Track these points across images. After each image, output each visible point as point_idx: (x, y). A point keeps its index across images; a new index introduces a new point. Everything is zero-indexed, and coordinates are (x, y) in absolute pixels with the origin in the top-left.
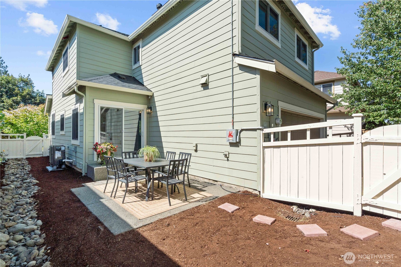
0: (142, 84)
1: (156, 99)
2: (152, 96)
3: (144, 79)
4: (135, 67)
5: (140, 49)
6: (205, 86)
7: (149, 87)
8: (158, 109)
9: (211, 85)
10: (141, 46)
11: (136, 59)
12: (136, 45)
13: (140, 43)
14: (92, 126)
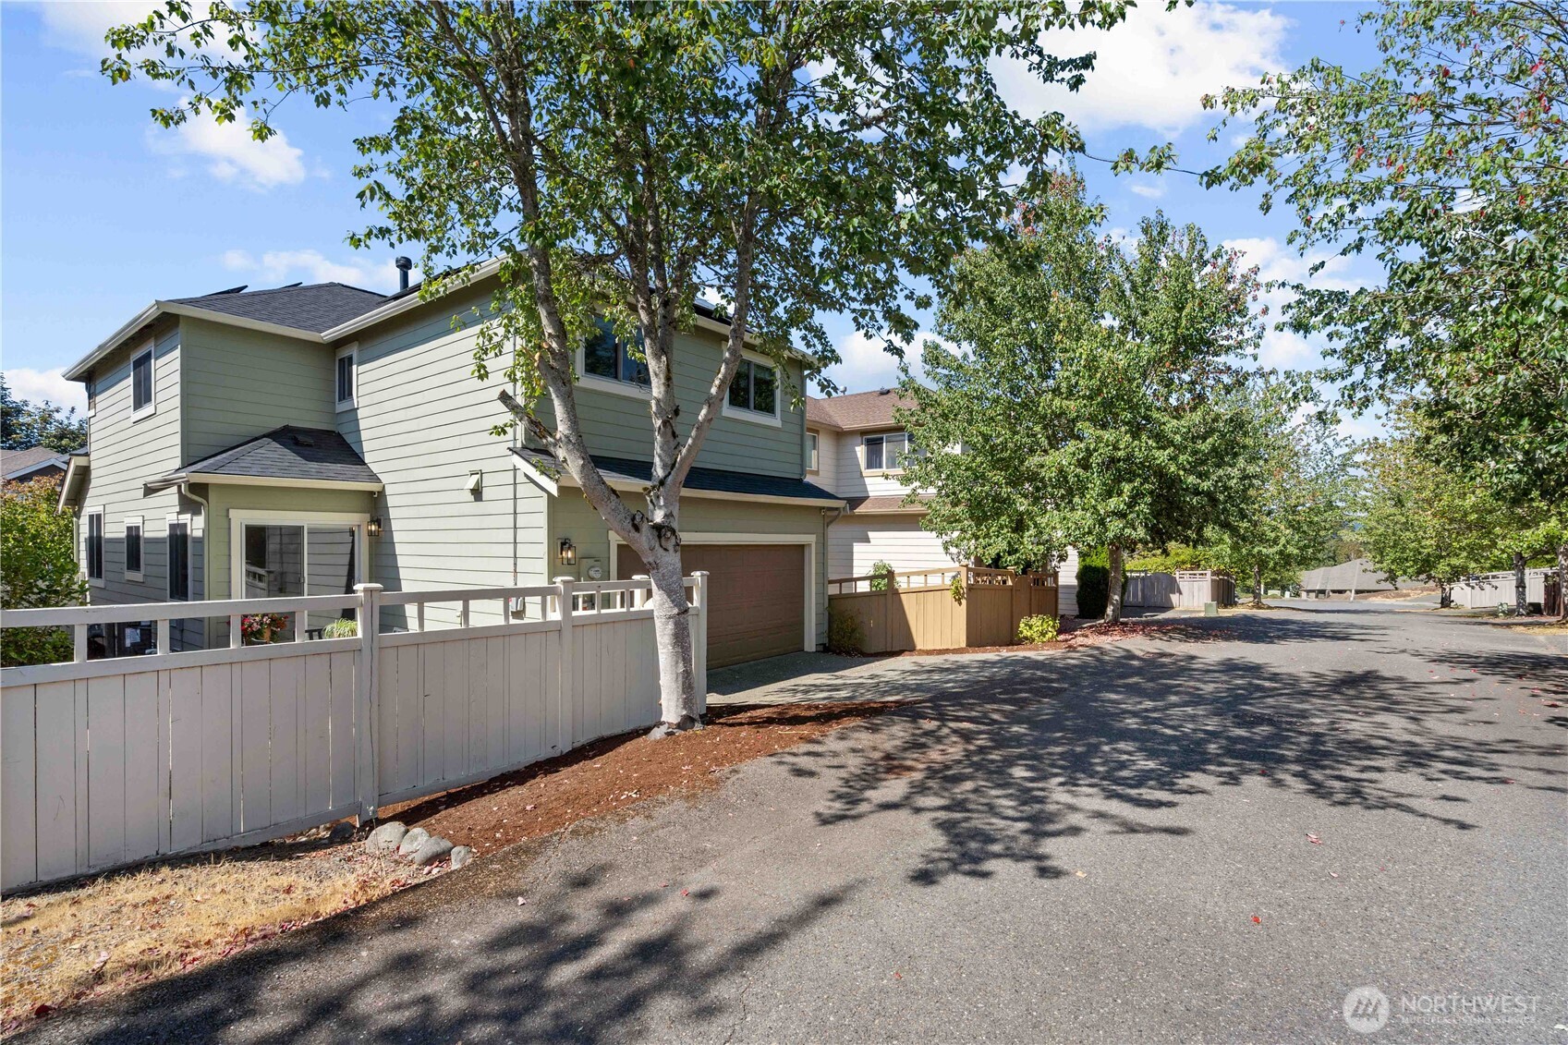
0: (358, 460)
1: (391, 501)
2: (382, 494)
3: (366, 447)
4: (341, 407)
5: (354, 367)
6: (477, 493)
7: (375, 468)
8: (395, 525)
9: (486, 494)
10: (355, 359)
11: (345, 391)
12: (344, 353)
13: (353, 350)
14: (226, 558)
